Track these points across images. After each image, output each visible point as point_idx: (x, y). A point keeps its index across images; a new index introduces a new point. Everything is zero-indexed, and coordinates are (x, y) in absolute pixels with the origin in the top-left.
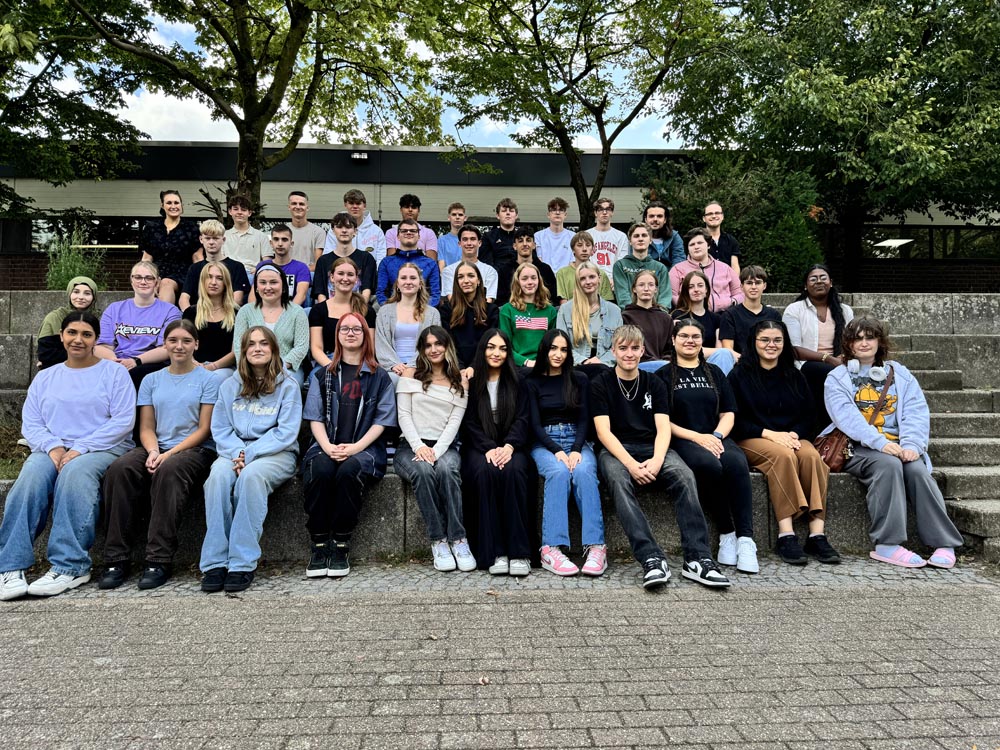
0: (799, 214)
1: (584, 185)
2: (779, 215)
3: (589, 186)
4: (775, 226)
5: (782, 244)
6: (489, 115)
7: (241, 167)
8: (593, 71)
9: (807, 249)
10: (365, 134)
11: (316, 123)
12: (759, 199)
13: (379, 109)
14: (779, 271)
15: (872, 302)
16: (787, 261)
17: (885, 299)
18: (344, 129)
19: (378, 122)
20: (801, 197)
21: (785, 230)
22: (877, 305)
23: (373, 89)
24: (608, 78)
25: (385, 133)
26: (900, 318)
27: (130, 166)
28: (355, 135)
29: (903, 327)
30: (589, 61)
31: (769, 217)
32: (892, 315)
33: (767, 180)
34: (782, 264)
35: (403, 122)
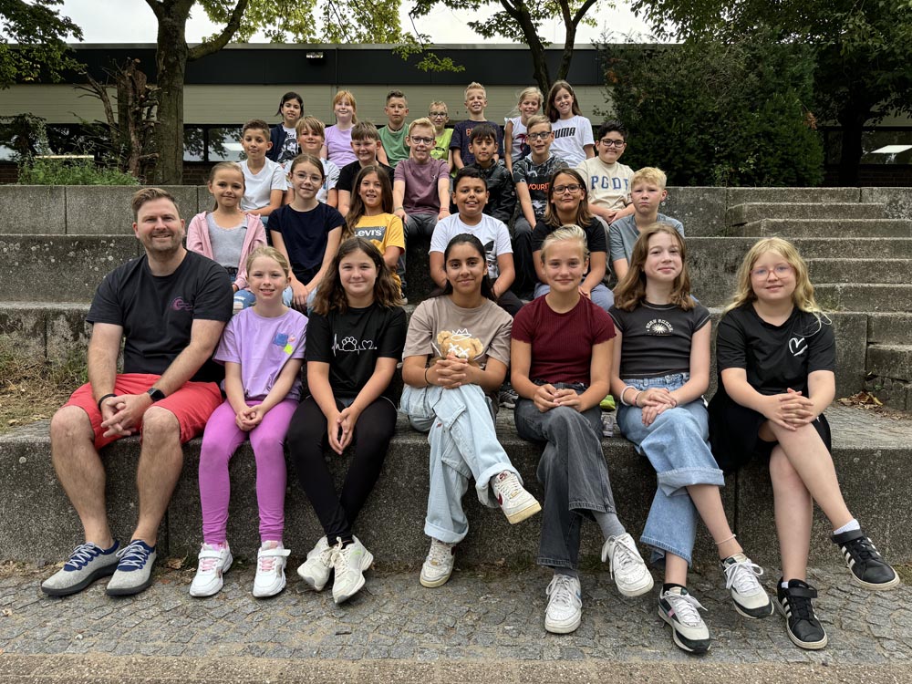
15: (886, 199)
17: (902, 194)
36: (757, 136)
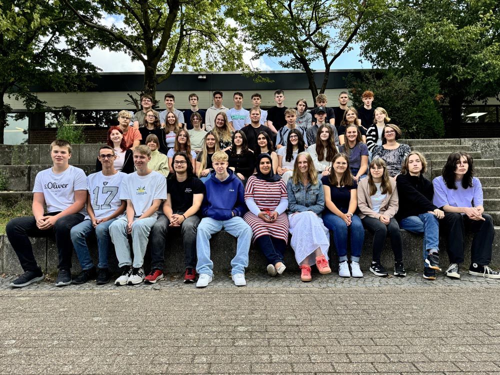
0: (430, 99)
1: (316, 87)
2: (420, 99)
3: (319, 89)
4: (417, 105)
5: (422, 114)
6: (268, 54)
7: (146, 83)
8: (320, 30)
9: (435, 116)
10: (205, 66)
11: (181, 62)
12: (409, 92)
13: (212, 53)
14: (420, 129)
15: (471, 143)
16: (424, 123)
17: (477, 141)
18: (195, 64)
19: (211, 59)
20: (431, 90)
21: (423, 107)
22: (474, 145)
23: (209, 43)
24: (327, 33)
25: (215, 65)
26: (486, 151)
27: (93, 85)
28: (201, 67)
29: (488, 155)
30: (317, 25)
31: (415, 100)
32: (482, 149)
33: (413, 82)
34: (422, 125)
35: (224, 59)
36: (416, 117)
